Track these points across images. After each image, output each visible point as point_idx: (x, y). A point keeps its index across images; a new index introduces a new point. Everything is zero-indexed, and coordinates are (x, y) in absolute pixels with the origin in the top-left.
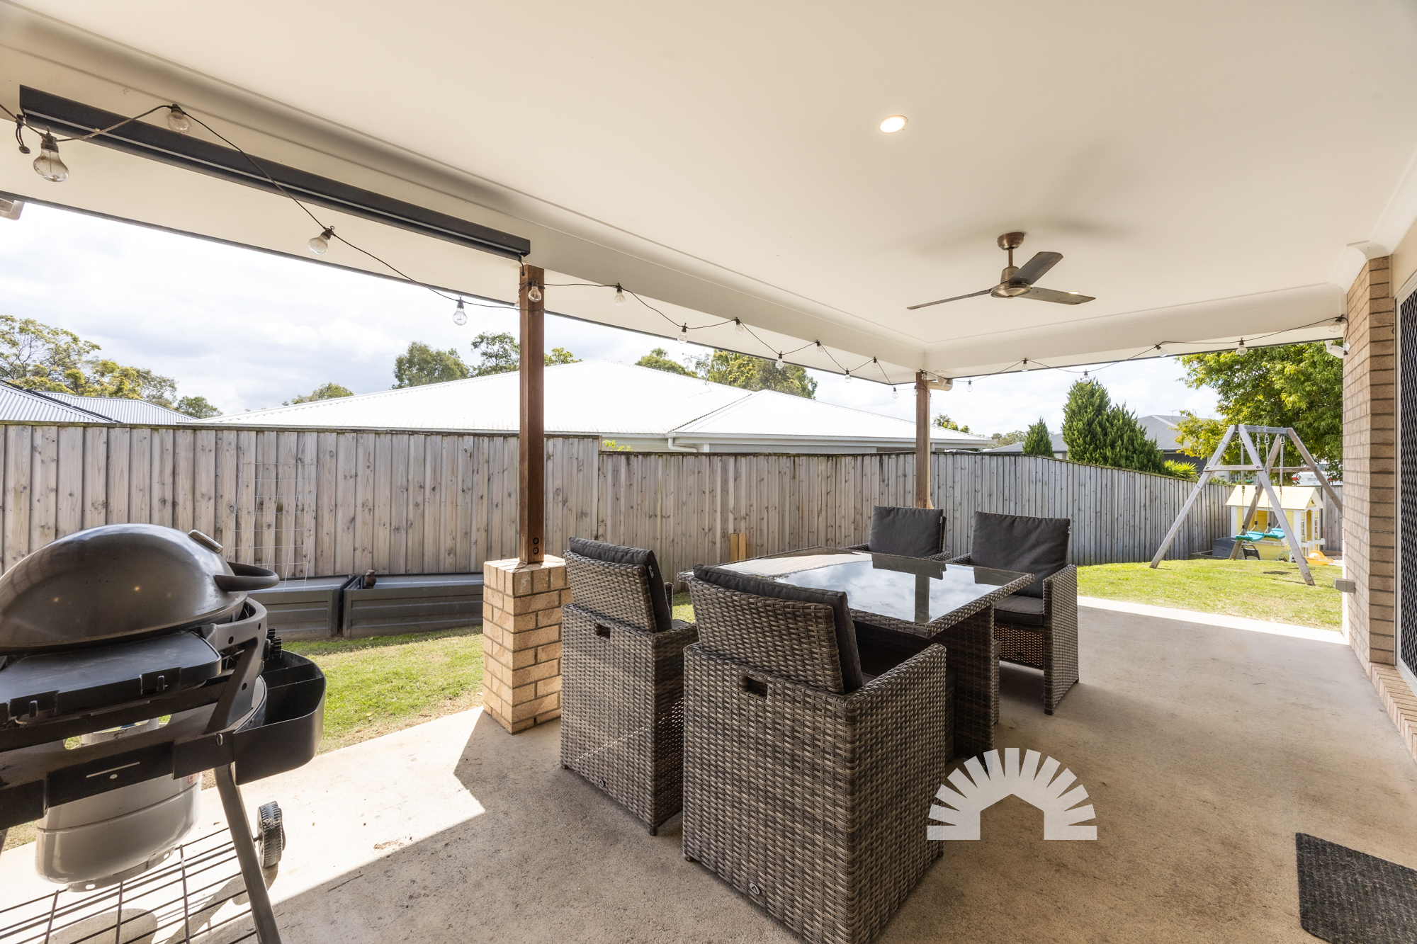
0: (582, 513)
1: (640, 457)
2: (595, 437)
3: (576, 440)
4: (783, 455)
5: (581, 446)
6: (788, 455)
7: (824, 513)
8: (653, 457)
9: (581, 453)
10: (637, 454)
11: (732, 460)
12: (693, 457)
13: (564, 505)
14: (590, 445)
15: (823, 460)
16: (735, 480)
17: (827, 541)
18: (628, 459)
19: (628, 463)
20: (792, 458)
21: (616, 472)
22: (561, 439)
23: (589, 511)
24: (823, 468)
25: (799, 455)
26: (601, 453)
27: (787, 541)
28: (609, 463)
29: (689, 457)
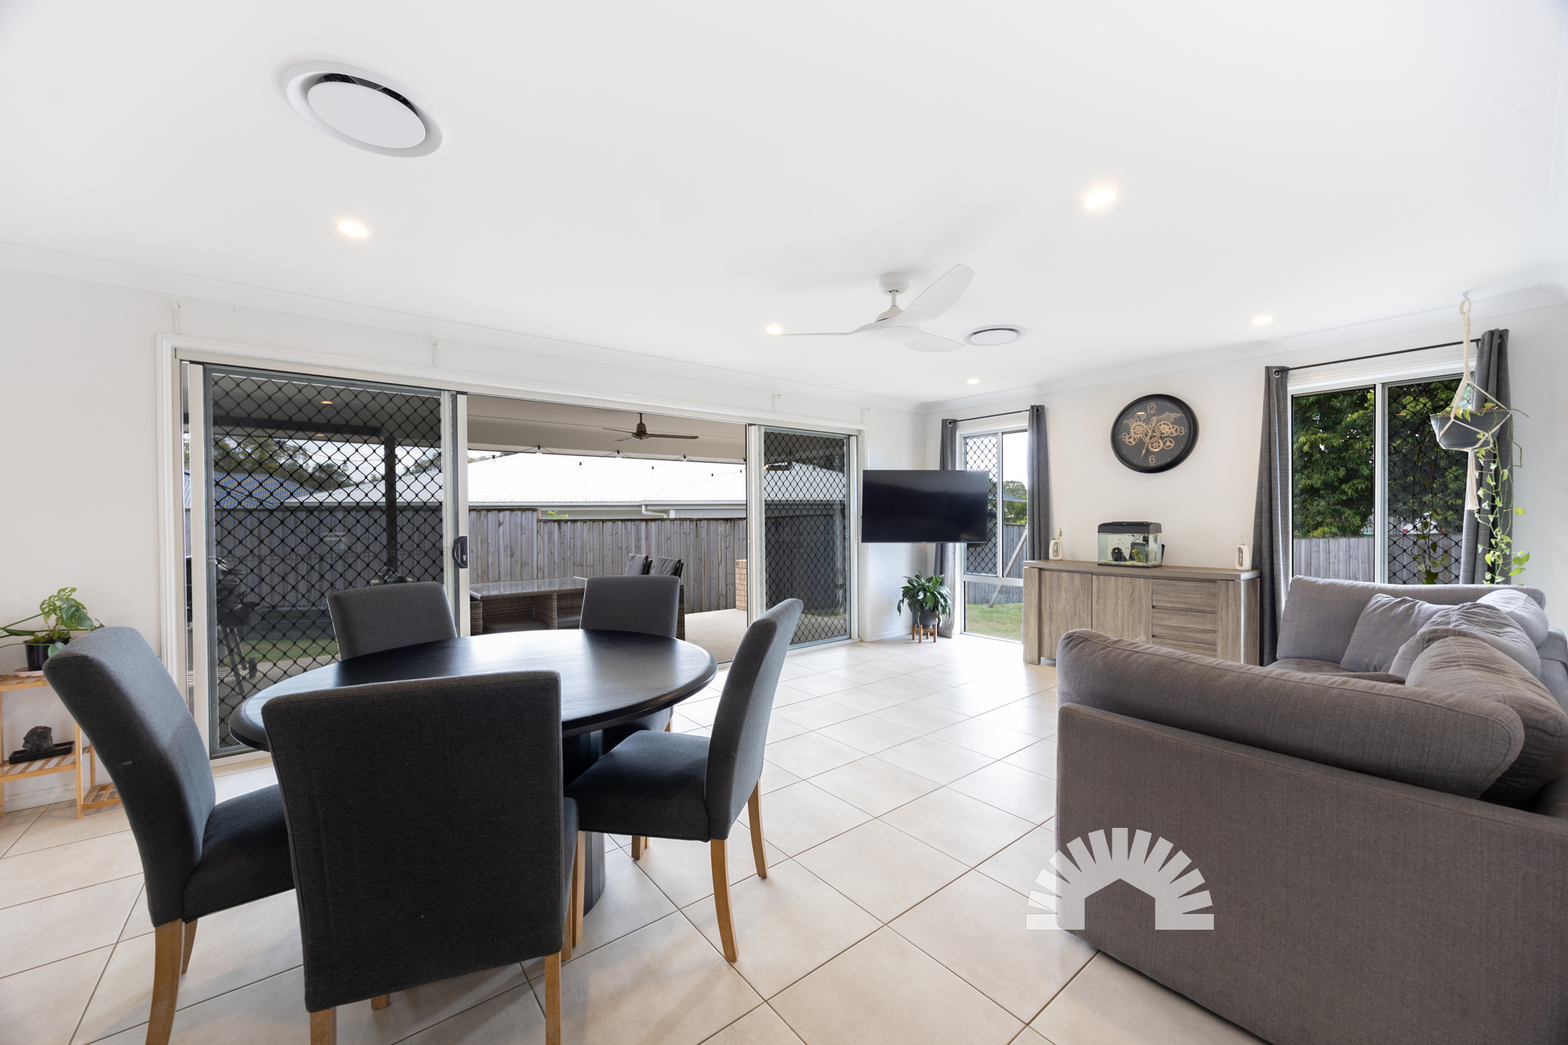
0: (525, 563)
1: (569, 523)
2: (532, 509)
3: (520, 512)
4: (686, 519)
5: (524, 517)
6: (691, 520)
7: (723, 564)
8: (579, 523)
9: (524, 520)
10: (566, 521)
11: (643, 524)
12: (611, 523)
13: (511, 557)
14: (530, 515)
15: (724, 523)
16: (647, 539)
17: (727, 585)
18: (559, 525)
19: (560, 528)
20: (695, 522)
21: (550, 534)
22: (508, 512)
23: (530, 562)
24: (723, 529)
25: (700, 520)
26: (539, 521)
27: (692, 585)
28: (545, 528)
29: (608, 523)
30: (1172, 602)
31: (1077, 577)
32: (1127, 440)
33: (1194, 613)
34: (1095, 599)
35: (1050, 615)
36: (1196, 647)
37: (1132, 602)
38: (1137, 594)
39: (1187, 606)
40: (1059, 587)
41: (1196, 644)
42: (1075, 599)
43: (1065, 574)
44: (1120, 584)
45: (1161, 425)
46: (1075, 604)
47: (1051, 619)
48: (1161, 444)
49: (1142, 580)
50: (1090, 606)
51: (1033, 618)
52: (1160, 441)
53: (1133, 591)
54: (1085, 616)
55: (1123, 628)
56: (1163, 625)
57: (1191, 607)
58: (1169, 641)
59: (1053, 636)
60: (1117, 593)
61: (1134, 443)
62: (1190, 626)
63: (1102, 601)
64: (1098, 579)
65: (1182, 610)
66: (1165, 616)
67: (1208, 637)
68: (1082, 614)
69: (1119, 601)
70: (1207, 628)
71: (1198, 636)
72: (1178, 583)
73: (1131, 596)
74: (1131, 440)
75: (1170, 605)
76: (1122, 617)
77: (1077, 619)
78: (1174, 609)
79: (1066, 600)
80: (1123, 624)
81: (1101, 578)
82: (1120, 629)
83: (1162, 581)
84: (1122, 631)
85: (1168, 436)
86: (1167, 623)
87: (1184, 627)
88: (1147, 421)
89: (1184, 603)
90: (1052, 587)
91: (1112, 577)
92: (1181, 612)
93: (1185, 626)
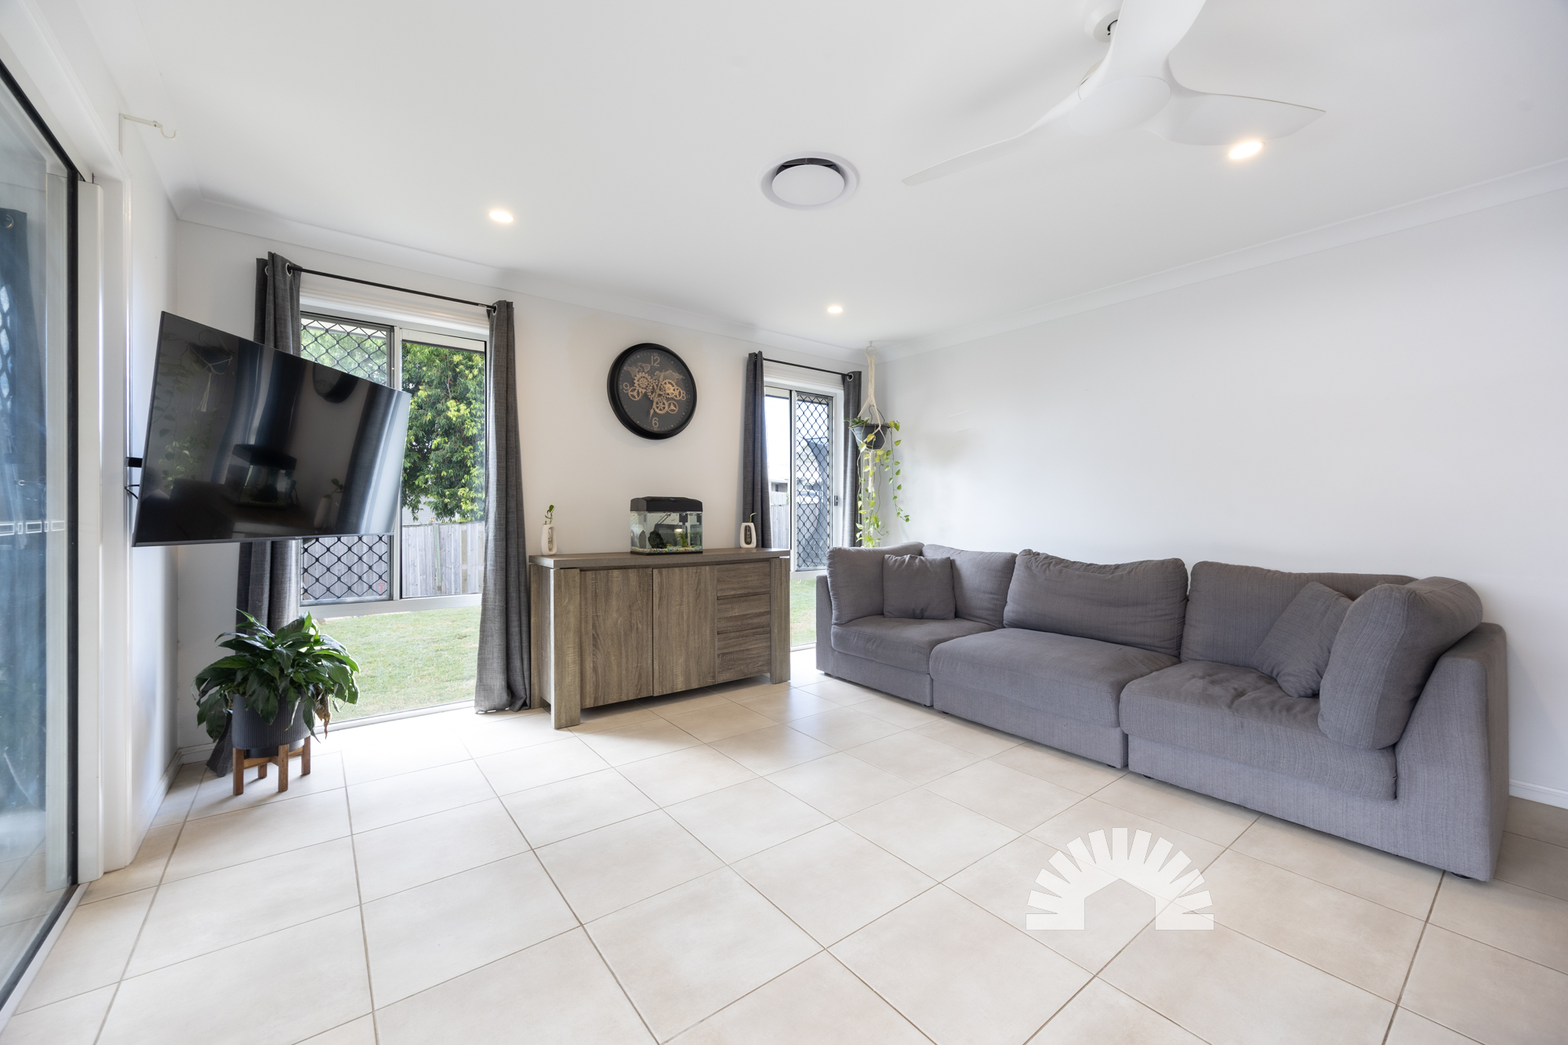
30: (734, 589)
31: (633, 575)
32: (630, 393)
33: (752, 597)
34: (656, 601)
35: (595, 638)
36: (754, 634)
37: (698, 597)
38: (702, 586)
39: (746, 591)
40: (608, 593)
41: (754, 631)
42: (630, 606)
43: (616, 573)
44: (685, 576)
45: (665, 383)
46: (631, 614)
47: (595, 646)
48: (667, 407)
49: (707, 568)
50: (650, 613)
51: (571, 651)
52: (665, 402)
53: (699, 583)
54: (645, 627)
55: (688, 632)
56: (727, 618)
57: (751, 591)
58: (732, 635)
59: (600, 671)
60: (681, 589)
61: (637, 399)
62: (749, 612)
63: (665, 603)
64: (660, 573)
65: (741, 596)
66: (729, 606)
67: (763, 620)
68: (640, 626)
69: (685, 599)
70: (762, 610)
71: (756, 621)
72: (740, 566)
73: (696, 590)
74: (635, 393)
75: (733, 593)
76: (688, 619)
77: (634, 635)
78: (734, 597)
79: (618, 610)
80: (688, 627)
81: (664, 571)
82: (686, 635)
83: (726, 566)
84: (688, 636)
85: (673, 399)
86: (730, 614)
87: (744, 615)
88: (651, 373)
89: (745, 588)
90: (596, 596)
91: (676, 569)
92: (742, 599)
93: (745, 613)
